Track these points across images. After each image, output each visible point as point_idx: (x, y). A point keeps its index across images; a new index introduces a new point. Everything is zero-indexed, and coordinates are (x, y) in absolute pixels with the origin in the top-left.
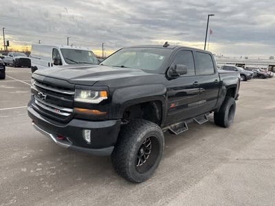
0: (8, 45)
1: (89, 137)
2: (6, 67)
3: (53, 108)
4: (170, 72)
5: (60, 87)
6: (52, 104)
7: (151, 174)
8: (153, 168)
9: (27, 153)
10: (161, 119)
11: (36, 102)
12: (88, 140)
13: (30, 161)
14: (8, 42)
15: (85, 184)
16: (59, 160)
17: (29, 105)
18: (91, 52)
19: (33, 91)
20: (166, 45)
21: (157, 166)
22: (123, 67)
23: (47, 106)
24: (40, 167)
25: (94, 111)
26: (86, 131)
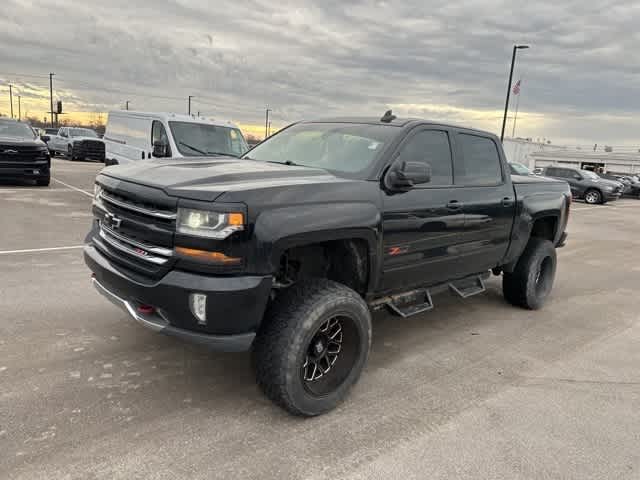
0: (60, 111)
1: (203, 309)
2: (52, 160)
4: (390, 178)
5: (148, 204)
7: (342, 400)
8: (344, 385)
9: (82, 342)
10: (368, 278)
11: (102, 235)
12: (201, 316)
13: (89, 359)
14: (59, 105)
15: (199, 410)
16: (149, 359)
17: (88, 240)
18: (237, 130)
19: (96, 211)
20: (388, 118)
21: (355, 381)
22: (288, 163)
23: (123, 243)
24: (109, 371)
25: (215, 254)
26: (196, 297)
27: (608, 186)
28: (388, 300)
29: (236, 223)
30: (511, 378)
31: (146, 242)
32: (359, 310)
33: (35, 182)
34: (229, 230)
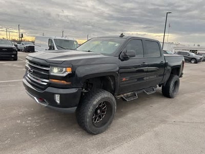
0: (22, 37)
1: (59, 99)
3: (37, 79)
4: (122, 56)
5: (42, 65)
7: (106, 129)
8: (107, 124)
9: (23, 110)
10: (115, 88)
11: (28, 75)
12: (58, 102)
13: (23, 116)
14: (22, 35)
15: (58, 133)
16: (43, 116)
17: (24, 77)
18: (76, 41)
19: (27, 68)
20: (122, 36)
21: (110, 123)
23: (34, 78)
24: (29, 120)
25: (62, 81)
26: (56, 95)
27: (198, 57)
28: (122, 96)
29: (69, 71)
30: (163, 121)
31: (41, 78)
32: (112, 100)
33: (12, 59)
34: (67, 73)
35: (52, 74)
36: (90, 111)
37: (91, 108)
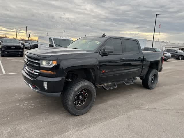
0: (30, 37)
1: (47, 86)
2: (24, 50)
3: (32, 70)
6: (31, 68)
9: (22, 96)
10: (95, 79)
11: (26, 68)
12: (46, 88)
14: (30, 35)
17: (23, 69)
18: (72, 40)
22: (76, 48)
23: (30, 70)
24: (26, 104)
25: (50, 72)
26: (45, 83)
28: (103, 85)
29: (55, 63)
30: (138, 108)
31: (34, 69)
32: (92, 88)
33: (19, 56)
34: (53, 65)
35: (42, 66)
36: (71, 96)
37: (73, 93)
